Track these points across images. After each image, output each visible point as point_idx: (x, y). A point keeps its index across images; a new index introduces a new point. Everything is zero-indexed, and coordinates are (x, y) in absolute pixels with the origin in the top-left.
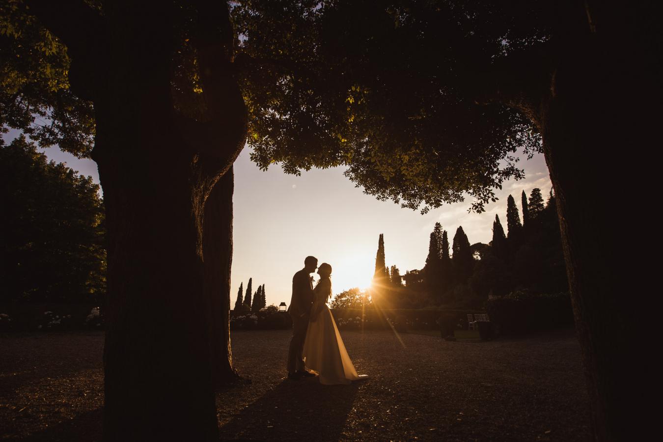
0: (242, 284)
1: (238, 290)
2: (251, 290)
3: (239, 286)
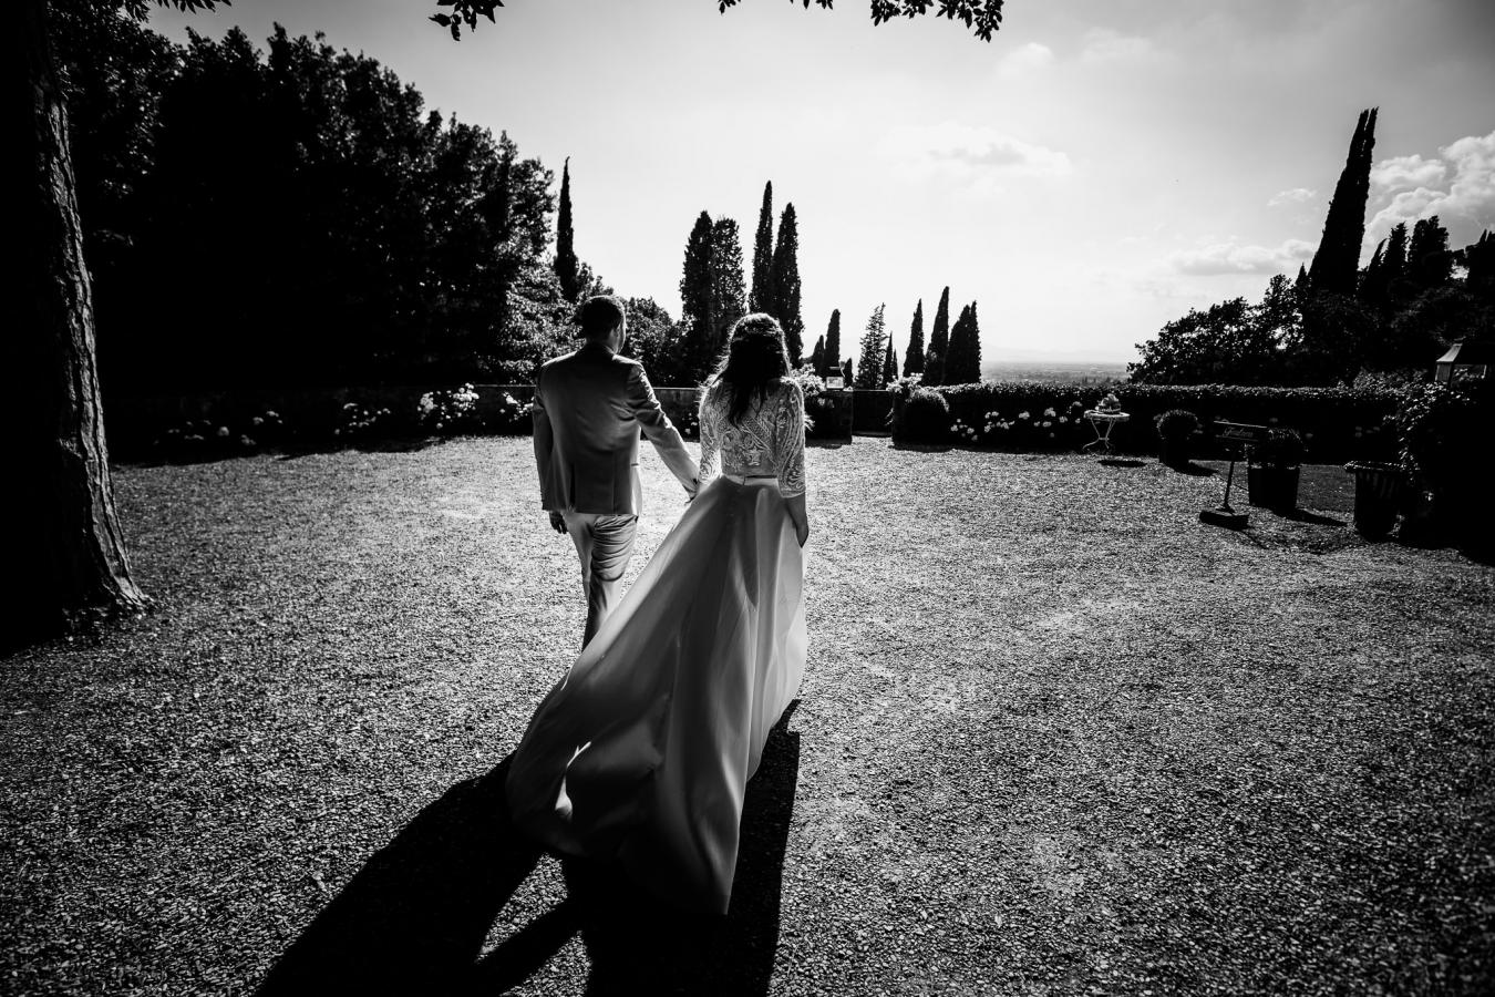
0: (920, 305)
1: (912, 318)
2: (947, 317)
3: (915, 310)
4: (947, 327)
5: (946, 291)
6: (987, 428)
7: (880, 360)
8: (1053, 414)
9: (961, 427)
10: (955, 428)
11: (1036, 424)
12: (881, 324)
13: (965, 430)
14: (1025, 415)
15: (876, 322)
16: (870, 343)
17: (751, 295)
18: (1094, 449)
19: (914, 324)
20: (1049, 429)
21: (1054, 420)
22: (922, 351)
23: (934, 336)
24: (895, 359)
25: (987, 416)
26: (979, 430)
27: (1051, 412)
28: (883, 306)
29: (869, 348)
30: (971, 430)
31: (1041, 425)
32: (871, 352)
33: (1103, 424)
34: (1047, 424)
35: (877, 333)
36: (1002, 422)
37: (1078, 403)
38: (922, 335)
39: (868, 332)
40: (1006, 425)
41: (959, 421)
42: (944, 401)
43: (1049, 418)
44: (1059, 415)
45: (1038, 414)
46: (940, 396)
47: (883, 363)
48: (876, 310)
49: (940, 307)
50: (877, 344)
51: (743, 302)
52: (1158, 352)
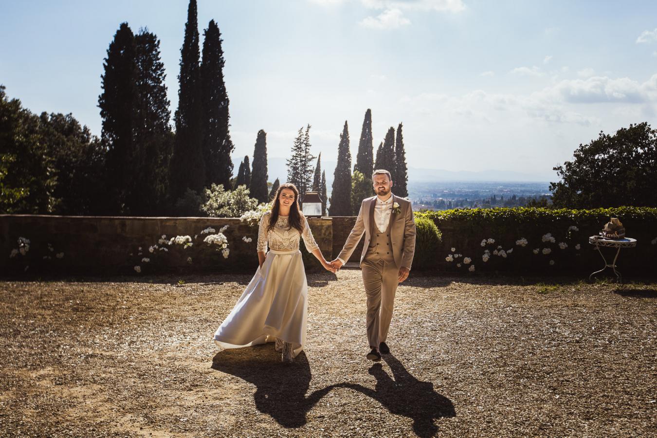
1: (339, 140)
4: (372, 148)
5: (368, 114)
6: (486, 257)
7: (308, 180)
8: (553, 240)
9: (456, 256)
10: (449, 258)
11: (536, 251)
12: (307, 145)
13: (460, 260)
14: (523, 242)
15: (301, 144)
16: (296, 164)
17: (176, 113)
18: (601, 277)
19: (341, 145)
20: (549, 257)
21: (554, 247)
22: (349, 171)
23: (360, 157)
24: (324, 180)
25: (483, 244)
26: (477, 260)
27: (549, 237)
28: (309, 127)
29: (295, 169)
30: (467, 260)
31: (540, 252)
32: (298, 173)
33: (609, 250)
34: (546, 251)
35: (303, 154)
36: (499, 250)
37: (575, 228)
38: (349, 156)
39: (294, 153)
40: (503, 253)
41: (453, 250)
42: (436, 228)
43: (548, 244)
44: (558, 241)
45: (535, 241)
46: (431, 222)
47: (311, 184)
48: (300, 131)
49: (364, 130)
50: (304, 165)
51: (167, 120)
52: (574, 172)
